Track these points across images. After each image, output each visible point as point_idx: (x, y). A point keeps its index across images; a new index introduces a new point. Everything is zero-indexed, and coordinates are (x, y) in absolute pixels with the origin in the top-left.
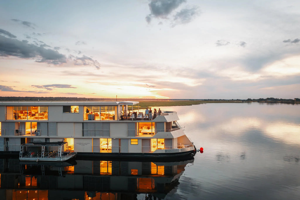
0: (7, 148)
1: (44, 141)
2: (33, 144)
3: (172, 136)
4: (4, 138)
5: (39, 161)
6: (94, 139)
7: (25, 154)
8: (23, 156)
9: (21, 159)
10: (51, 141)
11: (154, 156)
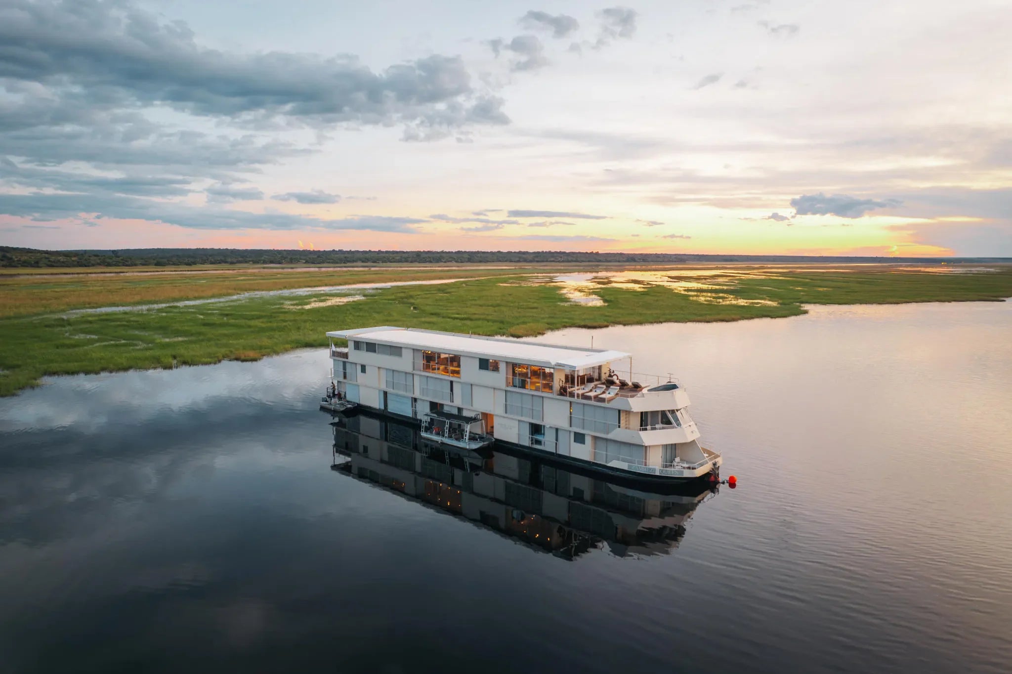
0: (415, 413)
1: (455, 412)
2: (436, 416)
3: (642, 441)
4: (412, 398)
5: (443, 443)
6: (519, 421)
7: (427, 429)
8: (426, 431)
9: (423, 434)
10: (465, 414)
11: (610, 472)
